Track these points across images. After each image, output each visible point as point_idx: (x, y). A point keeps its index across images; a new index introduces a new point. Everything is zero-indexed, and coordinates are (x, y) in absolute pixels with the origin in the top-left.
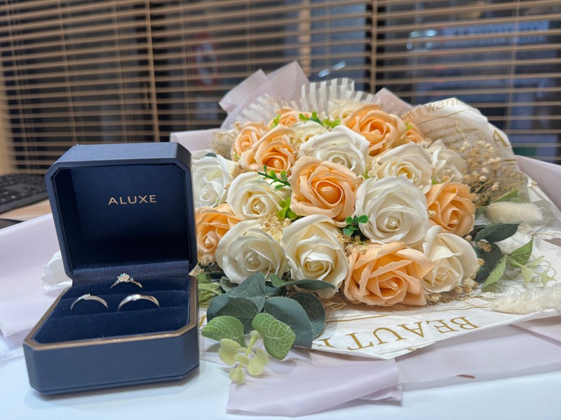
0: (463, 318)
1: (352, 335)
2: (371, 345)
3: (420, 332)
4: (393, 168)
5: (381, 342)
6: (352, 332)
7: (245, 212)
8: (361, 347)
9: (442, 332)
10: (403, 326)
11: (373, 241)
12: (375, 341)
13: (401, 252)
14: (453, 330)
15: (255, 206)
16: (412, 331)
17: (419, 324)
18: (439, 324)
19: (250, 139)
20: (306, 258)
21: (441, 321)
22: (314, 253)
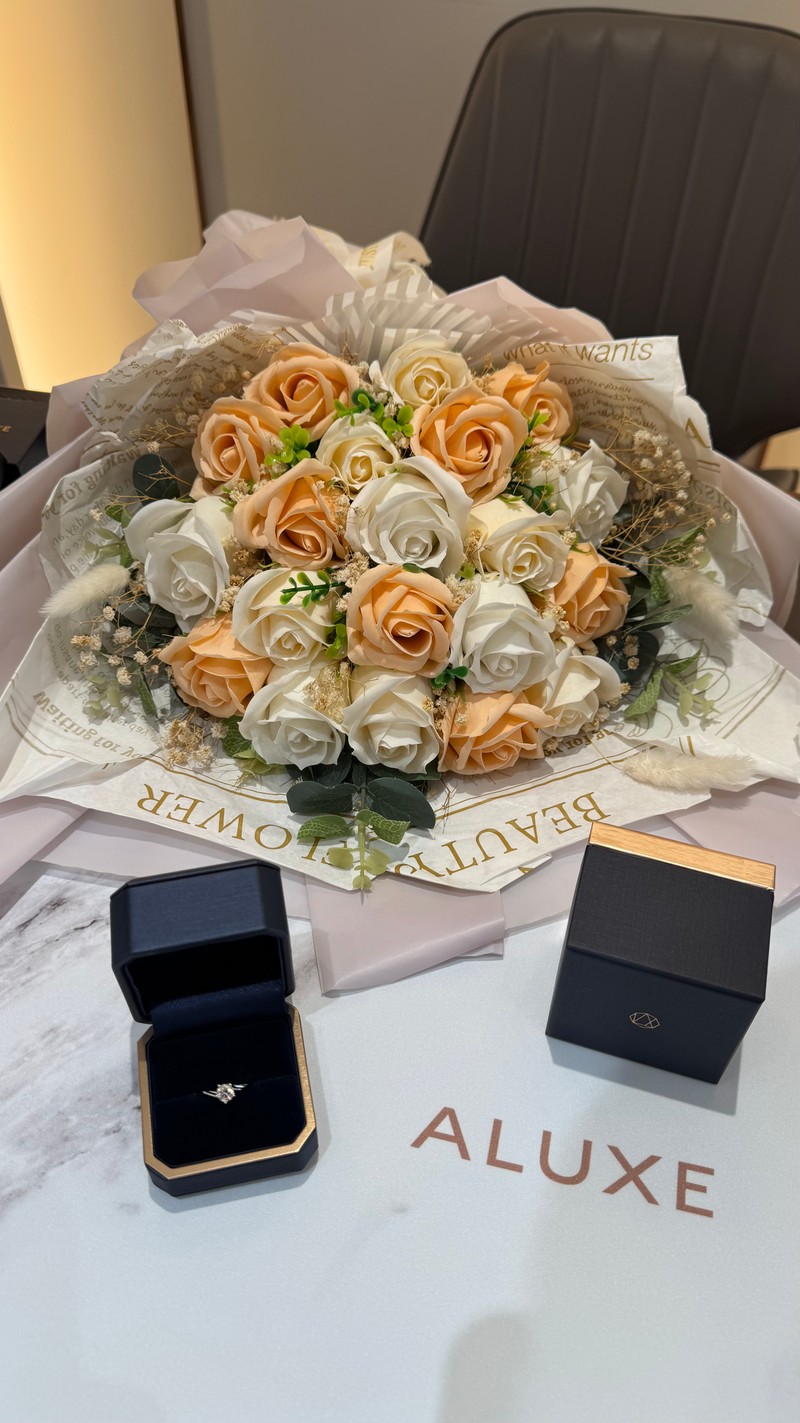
0: (589, 796)
1: (450, 845)
2: (475, 863)
3: (532, 834)
5: (487, 858)
6: (449, 841)
8: (462, 867)
9: (560, 832)
10: (513, 823)
11: (475, 689)
12: (480, 858)
13: (514, 710)
14: (574, 826)
16: (523, 831)
17: (533, 815)
18: (560, 816)
20: (382, 742)
21: (560, 806)
22: (392, 736)
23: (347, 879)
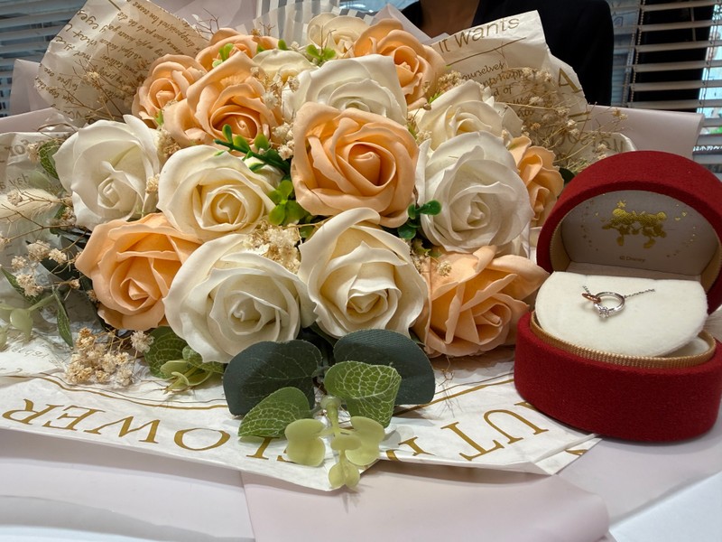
2: (499, 446)
4: (450, 124)
7: (201, 223)
11: (448, 248)
13: (498, 262)
15: (221, 207)
19: (173, 85)
20: (351, 292)
22: (360, 281)
23: (320, 478)
